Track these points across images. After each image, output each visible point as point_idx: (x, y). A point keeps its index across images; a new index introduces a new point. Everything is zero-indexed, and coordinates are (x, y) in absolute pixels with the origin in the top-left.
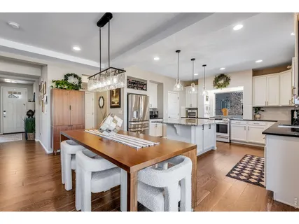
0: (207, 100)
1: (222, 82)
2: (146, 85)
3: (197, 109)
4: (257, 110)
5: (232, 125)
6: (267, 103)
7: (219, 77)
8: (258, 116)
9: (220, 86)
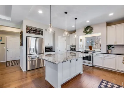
0: (81, 41)
1: (88, 30)
2: (42, 32)
3: (75, 46)
4: (109, 47)
5: (94, 56)
6: (116, 42)
7: (87, 28)
8: (110, 51)
9: (87, 33)
